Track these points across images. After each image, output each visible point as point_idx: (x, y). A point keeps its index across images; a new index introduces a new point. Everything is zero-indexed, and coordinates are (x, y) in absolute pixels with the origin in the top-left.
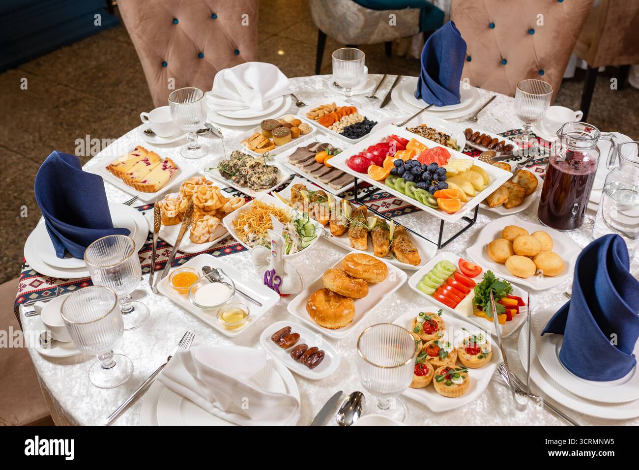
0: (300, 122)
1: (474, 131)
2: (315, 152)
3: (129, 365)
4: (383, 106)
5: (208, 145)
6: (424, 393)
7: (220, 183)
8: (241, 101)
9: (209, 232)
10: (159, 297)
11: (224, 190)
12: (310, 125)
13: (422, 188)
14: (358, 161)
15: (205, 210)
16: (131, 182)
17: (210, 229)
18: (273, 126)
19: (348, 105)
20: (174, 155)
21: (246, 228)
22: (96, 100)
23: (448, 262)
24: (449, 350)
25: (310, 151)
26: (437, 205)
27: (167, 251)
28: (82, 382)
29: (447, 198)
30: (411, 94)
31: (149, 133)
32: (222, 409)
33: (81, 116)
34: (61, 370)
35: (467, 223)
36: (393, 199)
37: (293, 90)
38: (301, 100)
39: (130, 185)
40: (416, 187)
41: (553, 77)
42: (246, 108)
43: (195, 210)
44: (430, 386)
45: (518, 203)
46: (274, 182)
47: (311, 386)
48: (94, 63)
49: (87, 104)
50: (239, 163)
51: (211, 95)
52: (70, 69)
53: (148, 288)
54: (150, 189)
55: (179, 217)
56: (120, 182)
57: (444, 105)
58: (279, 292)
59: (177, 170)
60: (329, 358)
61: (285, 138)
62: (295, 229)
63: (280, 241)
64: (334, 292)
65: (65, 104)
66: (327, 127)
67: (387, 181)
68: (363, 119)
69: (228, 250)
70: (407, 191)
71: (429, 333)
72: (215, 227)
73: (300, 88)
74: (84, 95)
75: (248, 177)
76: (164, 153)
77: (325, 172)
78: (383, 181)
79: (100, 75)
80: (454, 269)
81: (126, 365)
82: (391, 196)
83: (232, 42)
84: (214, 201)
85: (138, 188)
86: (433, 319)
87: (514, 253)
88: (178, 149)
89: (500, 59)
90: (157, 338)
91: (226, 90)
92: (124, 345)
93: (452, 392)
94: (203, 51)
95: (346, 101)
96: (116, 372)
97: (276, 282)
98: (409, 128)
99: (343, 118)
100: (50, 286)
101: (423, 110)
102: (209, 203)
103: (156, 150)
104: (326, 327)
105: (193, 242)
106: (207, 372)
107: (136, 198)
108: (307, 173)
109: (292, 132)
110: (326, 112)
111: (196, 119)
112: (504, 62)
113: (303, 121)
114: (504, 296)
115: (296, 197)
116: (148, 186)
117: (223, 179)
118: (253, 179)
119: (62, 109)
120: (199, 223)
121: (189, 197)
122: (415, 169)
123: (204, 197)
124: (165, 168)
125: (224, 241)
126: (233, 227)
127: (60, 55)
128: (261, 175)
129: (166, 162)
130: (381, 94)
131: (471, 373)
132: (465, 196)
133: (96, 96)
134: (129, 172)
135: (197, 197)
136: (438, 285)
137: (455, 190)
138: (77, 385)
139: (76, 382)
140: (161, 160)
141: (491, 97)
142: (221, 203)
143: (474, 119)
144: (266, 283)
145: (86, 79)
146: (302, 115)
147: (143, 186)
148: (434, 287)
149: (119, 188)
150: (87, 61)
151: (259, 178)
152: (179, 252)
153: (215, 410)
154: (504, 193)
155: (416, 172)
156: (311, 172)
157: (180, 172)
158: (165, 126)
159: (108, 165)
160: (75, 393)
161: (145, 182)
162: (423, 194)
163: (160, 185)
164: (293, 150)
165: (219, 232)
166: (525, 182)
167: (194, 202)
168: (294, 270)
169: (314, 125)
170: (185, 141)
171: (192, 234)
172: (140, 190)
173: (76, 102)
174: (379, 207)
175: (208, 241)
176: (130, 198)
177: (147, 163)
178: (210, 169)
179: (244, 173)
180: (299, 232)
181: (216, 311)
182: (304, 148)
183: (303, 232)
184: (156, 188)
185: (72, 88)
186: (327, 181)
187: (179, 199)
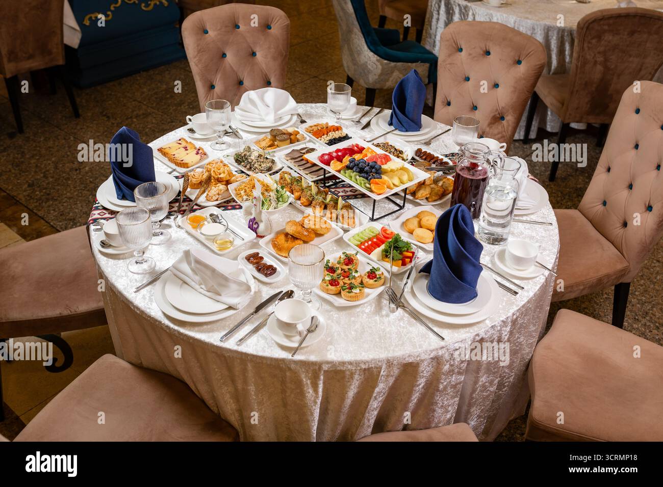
0: (299, 133)
1: (423, 150)
2: (304, 153)
3: (153, 263)
4: (363, 129)
5: (231, 143)
6: (334, 297)
7: (234, 168)
8: (259, 115)
9: (219, 194)
10: (179, 229)
11: (236, 171)
12: (305, 136)
13: (363, 177)
14: (326, 157)
15: (219, 180)
16: (173, 160)
17: (220, 192)
18: (278, 133)
19: (336, 125)
20: (206, 146)
21: (242, 192)
22: (162, 115)
23: (375, 228)
24: (356, 275)
25: (301, 153)
26: (370, 188)
27: (189, 204)
28: (123, 269)
29: (378, 184)
30: (385, 121)
31: (191, 130)
32: (205, 289)
33: (149, 126)
34: (111, 262)
35: (398, 208)
36: (351, 189)
37: (300, 111)
38: (304, 118)
39: (172, 162)
40: (360, 176)
41: (510, 123)
42: (262, 120)
43: (212, 181)
44: (339, 294)
45: (436, 198)
46: (269, 169)
47: (265, 287)
48: (165, 86)
49: (155, 118)
50: (248, 154)
51: (239, 109)
52: (145, 90)
53: (173, 224)
54: (184, 165)
55: (200, 184)
56: (166, 160)
57: (407, 131)
58: (256, 233)
59: (205, 156)
60: (279, 272)
61: (284, 142)
62: (275, 197)
63: (259, 197)
64: (291, 235)
65: (137, 116)
66: (318, 138)
67: (342, 172)
68: (345, 135)
69: (229, 208)
70: (353, 178)
71: (347, 265)
72: (223, 191)
73: (306, 111)
74: (154, 111)
75: (252, 163)
76: (198, 144)
77: (308, 166)
78: (339, 171)
79: (168, 96)
80: (378, 232)
81: (152, 263)
82: (351, 186)
83: (266, 75)
84: (225, 175)
85: (177, 164)
86: (352, 257)
87: (420, 226)
88: (209, 143)
89: (472, 105)
90: (173, 251)
91: (250, 106)
92: (152, 252)
93: (351, 297)
94: (243, 79)
95: (336, 122)
96: (145, 266)
97: (255, 226)
98: (375, 143)
99: (330, 133)
100: (111, 216)
101: (389, 132)
102: (222, 176)
103: (193, 142)
104: (282, 256)
105: (207, 200)
106: (198, 262)
107: (174, 170)
108: (295, 166)
109: (290, 139)
110: (319, 128)
111: (223, 123)
112: (475, 108)
113: (301, 132)
114: (404, 251)
115: (282, 179)
116: (183, 163)
117: (236, 164)
118: (255, 165)
119: (135, 120)
120: (213, 188)
121: (209, 171)
122: (361, 164)
123: (219, 171)
124: (197, 153)
125: (228, 202)
126: (234, 192)
127: (139, 78)
128: (262, 164)
129: (199, 150)
130: (364, 121)
131: (366, 290)
132: (392, 186)
133: (162, 112)
134: (173, 154)
135: (214, 171)
136: (363, 240)
137: (385, 181)
138: (120, 271)
139: (120, 269)
140: (195, 148)
141: (447, 129)
142: (230, 176)
143: (428, 143)
144: (249, 227)
145: (156, 98)
146: (302, 129)
147: (180, 163)
148: (359, 241)
149: (165, 164)
150: (159, 84)
151: (260, 165)
152: (196, 205)
153: (201, 290)
154: (427, 190)
155: (361, 167)
156: (299, 166)
157: (208, 157)
158: (202, 126)
159: (159, 148)
160: (118, 274)
161: (182, 161)
162: (363, 181)
163: (192, 164)
164: (289, 150)
165: (226, 195)
166: (447, 186)
167: (212, 174)
168: (267, 218)
169: (308, 136)
170: (215, 138)
171: (207, 195)
172: (178, 166)
173: (146, 115)
174: (339, 192)
175: (217, 200)
176: (170, 170)
177: (186, 148)
178: (228, 156)
179: (250, 161)
180: (278, 199)
181: (213, 238)
182: (297, 150)
183: (281, 199)
184: (189, 165)
185: (145, 105)
186: (307, 172)
187: (203, 172)
